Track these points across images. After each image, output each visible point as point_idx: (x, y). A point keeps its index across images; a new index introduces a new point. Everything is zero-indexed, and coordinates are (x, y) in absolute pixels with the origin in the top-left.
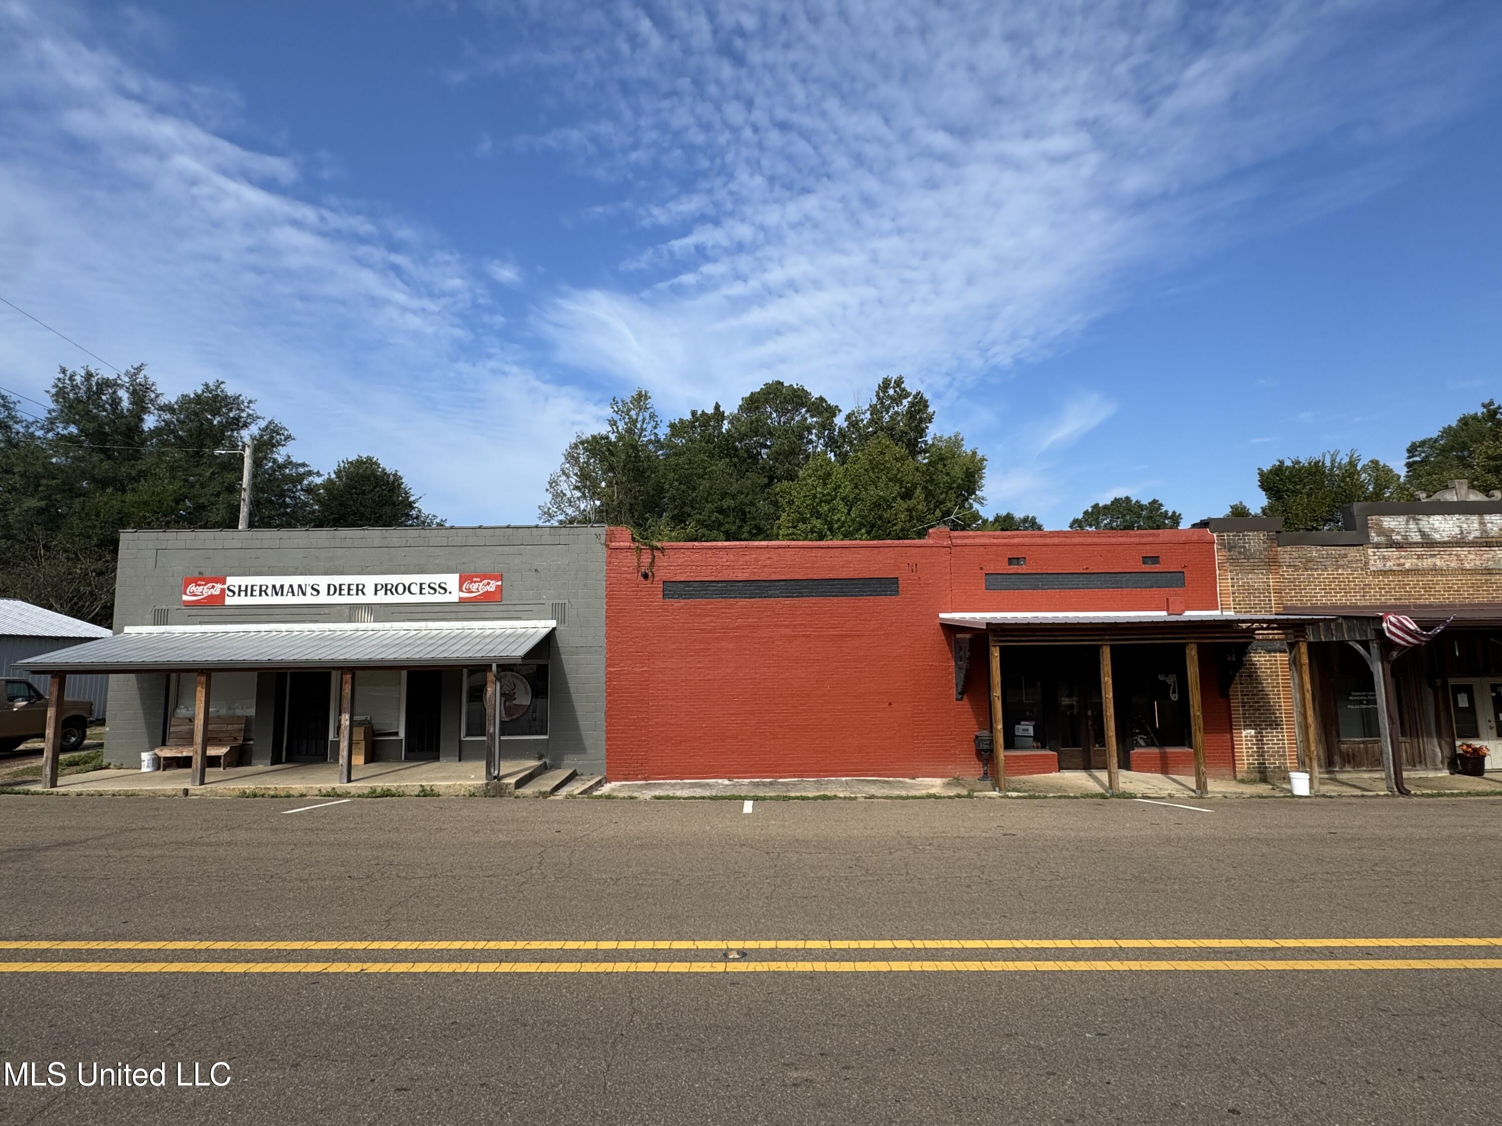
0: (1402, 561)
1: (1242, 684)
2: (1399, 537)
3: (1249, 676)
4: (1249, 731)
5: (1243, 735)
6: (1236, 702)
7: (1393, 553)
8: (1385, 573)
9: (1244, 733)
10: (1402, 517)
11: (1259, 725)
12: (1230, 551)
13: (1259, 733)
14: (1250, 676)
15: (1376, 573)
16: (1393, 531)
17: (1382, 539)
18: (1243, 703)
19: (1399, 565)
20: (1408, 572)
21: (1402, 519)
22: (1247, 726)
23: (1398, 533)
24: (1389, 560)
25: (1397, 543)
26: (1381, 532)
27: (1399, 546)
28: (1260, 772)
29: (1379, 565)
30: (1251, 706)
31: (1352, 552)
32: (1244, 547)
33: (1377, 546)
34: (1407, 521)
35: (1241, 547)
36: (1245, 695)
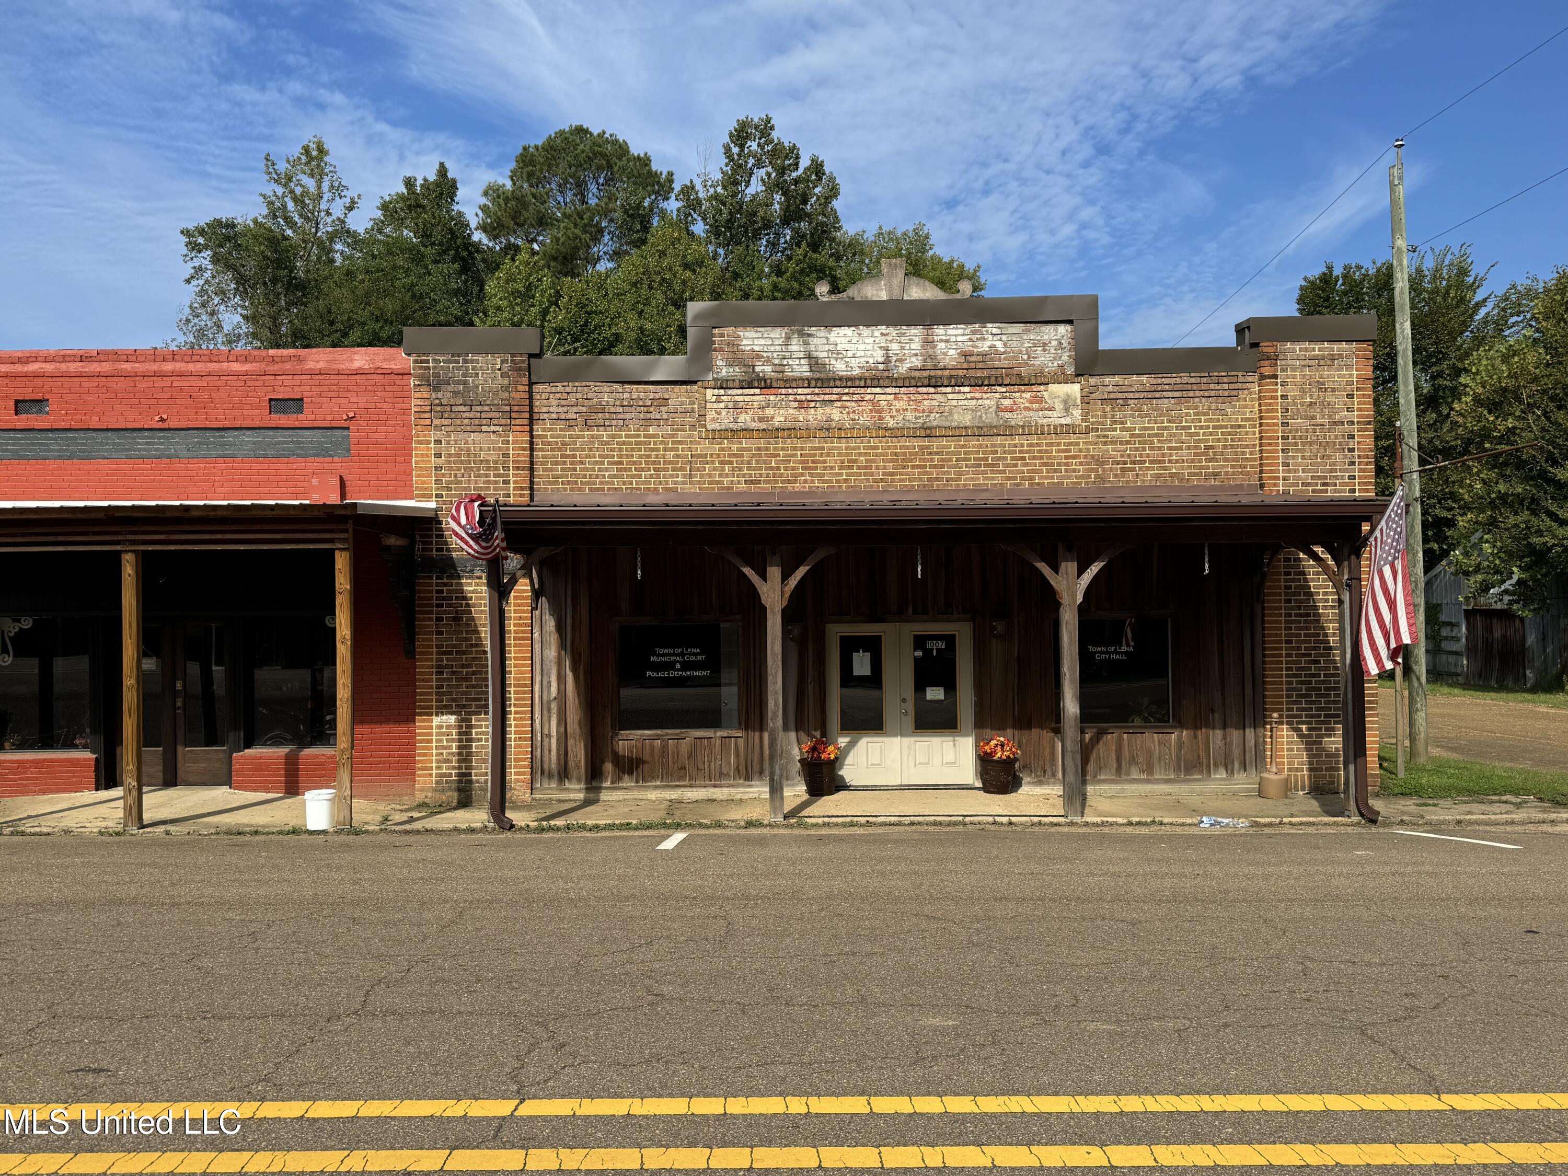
0: (769, 412)
1: (439, 633)
2: (768, 369)
3: (455, 619)
4: (445, 717)
5: (434, 724)
6: (425, 667)
7: (755, 397)
8: (734, 434)
9: (436, 720)
10: (778, 330)
11: (464, 706)
12: (436, 389)
13: (463, 720)
14: (457, 619)
15: (716, 436)
16: (759, 357)
17: (736, 372)
18: (439, 667)
19: (761, 420)
20: (776, 433)
21: (778, 334)
22: (443, 709)
23: (768, 361)
24: (745, 410)
25: (760, 379)
26: (736, 359)
27: (765, 384)
28: (459, 790)
29: (726, 420)
30: (454, 673)
31: (678, 396)
32: (465, 383)
33: (724, 384)
34: (788, 338)
35: (458, 383)
36: (445, 653)
